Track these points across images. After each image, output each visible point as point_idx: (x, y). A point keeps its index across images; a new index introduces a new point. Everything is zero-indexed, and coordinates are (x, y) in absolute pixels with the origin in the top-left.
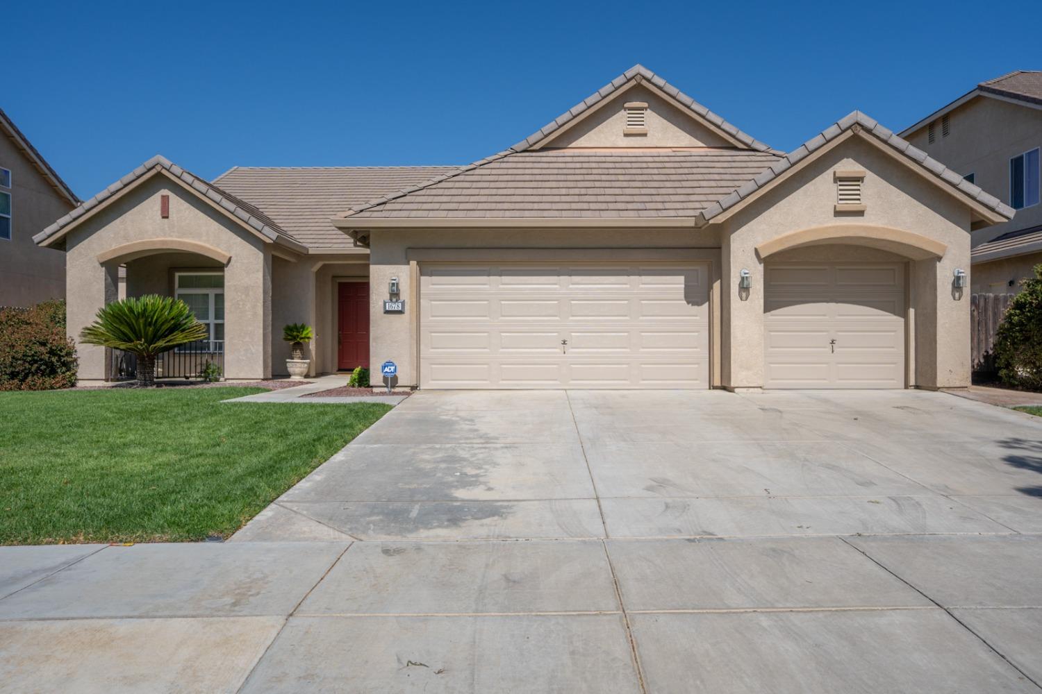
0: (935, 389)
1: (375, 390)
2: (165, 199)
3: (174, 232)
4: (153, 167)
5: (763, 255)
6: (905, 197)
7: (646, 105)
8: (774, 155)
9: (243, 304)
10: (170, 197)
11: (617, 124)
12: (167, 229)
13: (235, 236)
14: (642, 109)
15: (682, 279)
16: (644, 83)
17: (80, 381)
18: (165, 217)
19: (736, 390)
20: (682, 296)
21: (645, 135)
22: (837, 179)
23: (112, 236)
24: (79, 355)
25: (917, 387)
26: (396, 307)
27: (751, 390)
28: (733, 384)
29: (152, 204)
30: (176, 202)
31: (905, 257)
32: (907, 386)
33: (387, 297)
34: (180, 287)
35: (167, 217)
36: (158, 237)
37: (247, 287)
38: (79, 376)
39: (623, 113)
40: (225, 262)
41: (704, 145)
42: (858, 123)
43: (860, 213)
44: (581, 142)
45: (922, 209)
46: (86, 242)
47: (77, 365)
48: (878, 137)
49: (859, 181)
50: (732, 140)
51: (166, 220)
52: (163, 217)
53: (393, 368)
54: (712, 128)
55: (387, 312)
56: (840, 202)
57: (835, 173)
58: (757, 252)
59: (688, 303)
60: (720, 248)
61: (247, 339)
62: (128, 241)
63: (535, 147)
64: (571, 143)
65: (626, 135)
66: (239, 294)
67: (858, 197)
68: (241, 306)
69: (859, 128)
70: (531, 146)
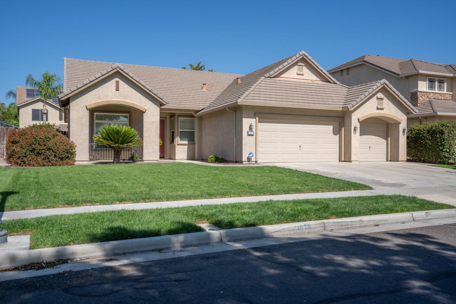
0: (398, 161)
1: (244, 163)
2: (117, 82)
3: (121, 97)
4: (116, 68)
5: (360, 120)
6: (393, 105)
7: (303, 64)
8: (342, 86)
9: (151, 129)
10: (119, 81)
11: (295, 69)
12: (118, 95)
13: (148, 100)
14: (302, 66)
15: (332, 127)
16: (305, 57)
17: (76, 162)
18: (117, 90)
19: (352, 162)
20: (332, 132)
21: (303, 75)
22: (378, 99)
23: (92, 97)
24: (76, 150)
25: (390, 161)
26: (251, 133)
27: (356, 162)
28: (352, 160)
29: (112, 84)
30: (122, 84)
31: (388, 122)
32: (387, 161)
33: (248, 130)
34: (96, 119)
35: (118, 90)
36: (114, 98)
37: (153, 122)
38: (76, 159)
39: (296, 66)
40: (145, 111)
41: (320, 80)
42: (385, 83)
43: (382, 109)
44: (284, 75)
45: (396, 109)
46: (80, 99)
47: (75, 155)
48: (389, 87)
49: (382, 99)
50: (329, 80)
51: (118, 91)
52: (116, 90)
53: (252, 155)
54: (324, 75)
55: (249, 135)
56: (378, 105)
57: (377, 97)
58: (358, 119)
59: (334, 134)
60: (344, 117)
61: (153, 144)
62: (100, 100)
63: (272, 76)
64: (281, 76)
65: (297, 74)
66: (150, 125)
67: (382, 104)
68: (150, 130)
69: (385, 84)
70: (270, 76)
